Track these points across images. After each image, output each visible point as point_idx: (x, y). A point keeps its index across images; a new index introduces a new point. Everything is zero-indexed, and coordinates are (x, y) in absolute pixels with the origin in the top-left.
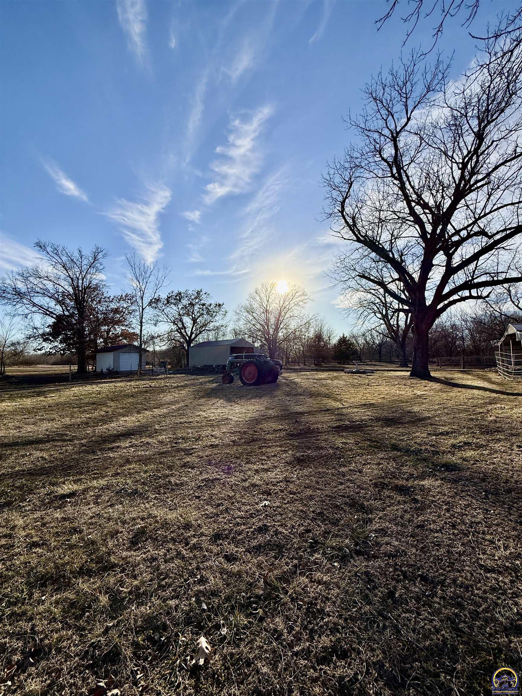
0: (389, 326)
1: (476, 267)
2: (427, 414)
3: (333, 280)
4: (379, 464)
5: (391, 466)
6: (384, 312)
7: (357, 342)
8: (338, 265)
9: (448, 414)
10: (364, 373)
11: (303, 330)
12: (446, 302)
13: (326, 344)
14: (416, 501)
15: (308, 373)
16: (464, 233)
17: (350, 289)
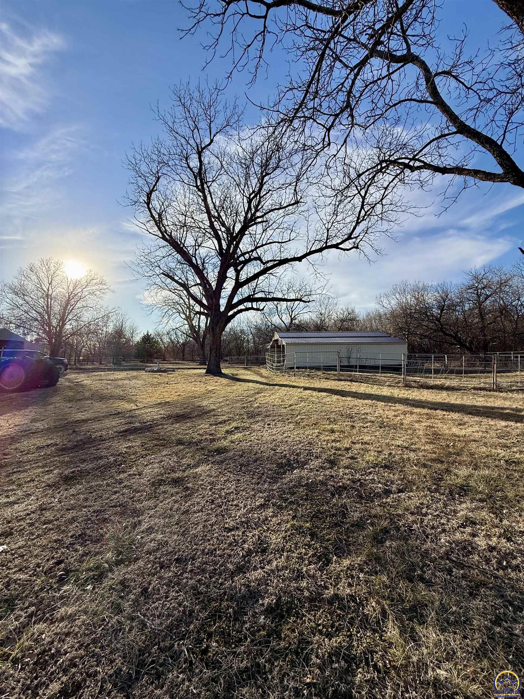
0: (192, 327)
1: (257, 285)
2: (213, 407)
3: (135, 273)
4: (161, 461)
5: (172, 461)
6: (188, 313)
7: (161, 340)
8: (142, 258)
9: (228, 405)
10: (164, 371)
11: (100, 324)
12: (235, 310)
13: (128, 341)
14: (187, 489)
15: (102, 373)
16: (247, 256)
17: (155, 286)
